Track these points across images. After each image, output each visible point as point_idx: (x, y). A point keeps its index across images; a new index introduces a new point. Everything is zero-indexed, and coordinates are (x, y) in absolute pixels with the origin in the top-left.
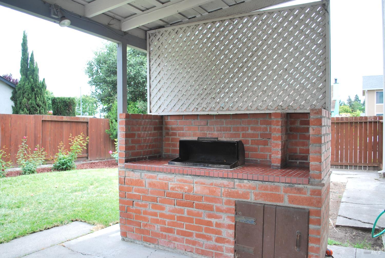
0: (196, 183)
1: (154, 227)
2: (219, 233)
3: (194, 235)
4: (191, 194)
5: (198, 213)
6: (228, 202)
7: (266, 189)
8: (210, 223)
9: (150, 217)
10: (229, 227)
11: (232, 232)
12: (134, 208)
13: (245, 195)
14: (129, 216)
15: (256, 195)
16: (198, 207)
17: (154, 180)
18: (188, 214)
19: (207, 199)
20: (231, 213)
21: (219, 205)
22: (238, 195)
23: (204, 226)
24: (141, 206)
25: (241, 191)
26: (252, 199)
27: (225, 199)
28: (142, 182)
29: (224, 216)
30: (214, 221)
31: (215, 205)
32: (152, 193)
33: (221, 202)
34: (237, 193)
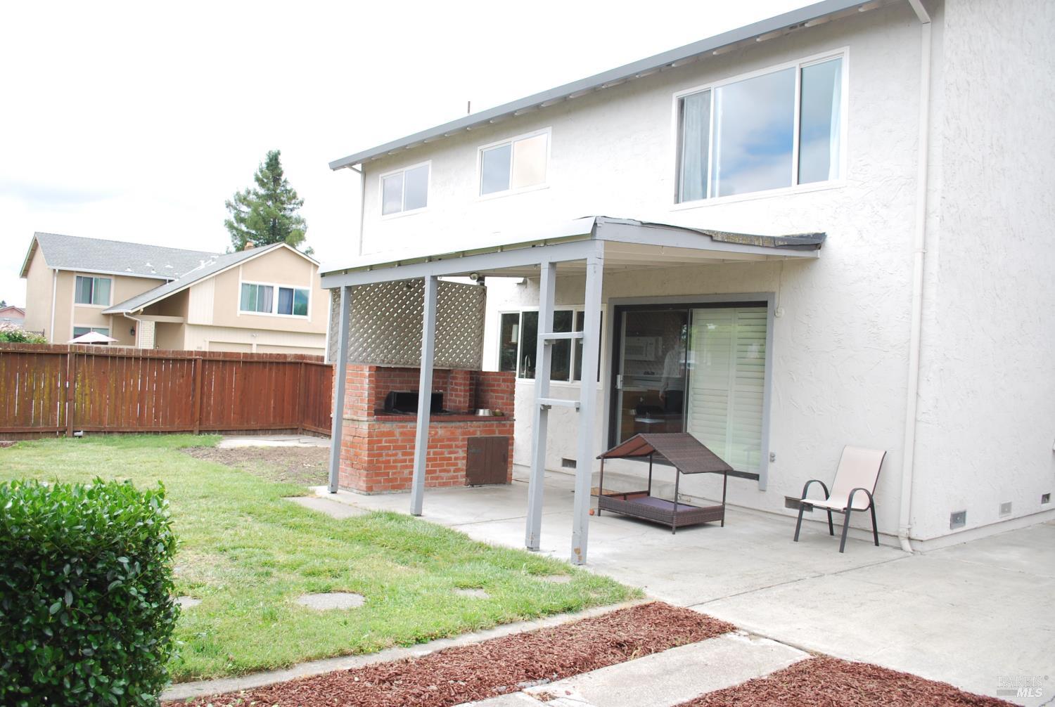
0: (441, 428)
1: (403, 472)
2: (456, 464)
3: (438, 471)
4: (436, 437)
5: (442, 452)
6: (463, 440)
7: (486, 426)
8: (450, 459)
9: (399, 465)
10: (463, 458)
11: (465, 462)
12: (384, 459)
13: (474, 433)
14: (379, 468)
15: (481, 432)
16: (442, 447)
17: (405, 430)
18: (434, 455)
19: (449, 440)
20: (465, 447)
21: (457, 443)
22: (469, 433)
23: (445, 462)
24: (391, 456)
25: (472, 430)
26: (478, 435)
27: (461, 437)
28: (393, 432)
29: (460, 450)
30: (453, 456)
31: (454, 444)
32: (402, 441)
33: (458, 441)
34: (469, 431)
